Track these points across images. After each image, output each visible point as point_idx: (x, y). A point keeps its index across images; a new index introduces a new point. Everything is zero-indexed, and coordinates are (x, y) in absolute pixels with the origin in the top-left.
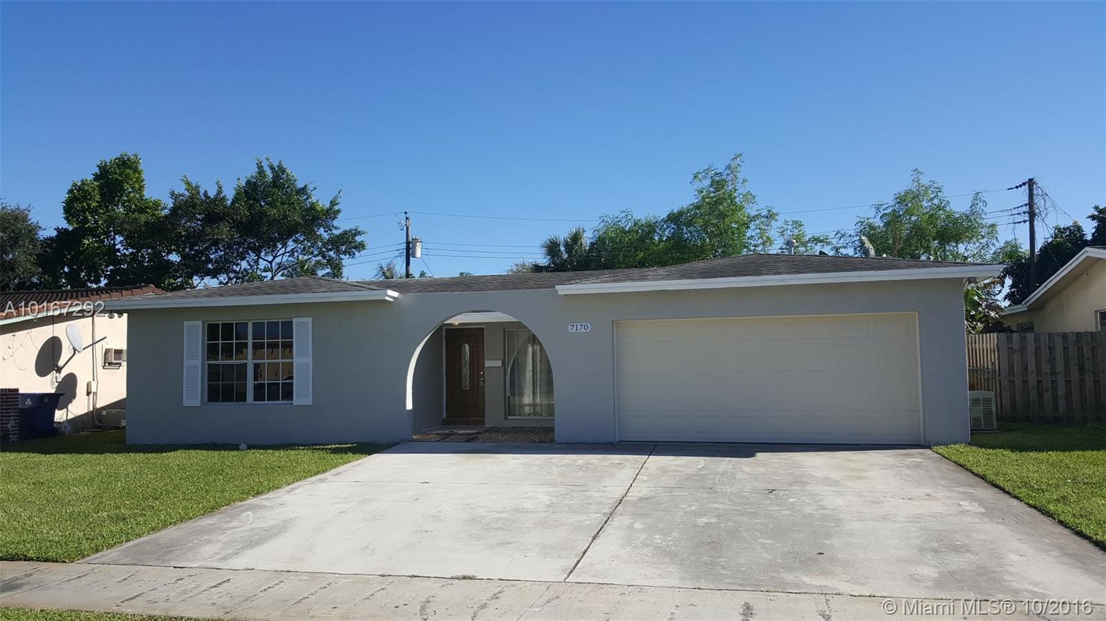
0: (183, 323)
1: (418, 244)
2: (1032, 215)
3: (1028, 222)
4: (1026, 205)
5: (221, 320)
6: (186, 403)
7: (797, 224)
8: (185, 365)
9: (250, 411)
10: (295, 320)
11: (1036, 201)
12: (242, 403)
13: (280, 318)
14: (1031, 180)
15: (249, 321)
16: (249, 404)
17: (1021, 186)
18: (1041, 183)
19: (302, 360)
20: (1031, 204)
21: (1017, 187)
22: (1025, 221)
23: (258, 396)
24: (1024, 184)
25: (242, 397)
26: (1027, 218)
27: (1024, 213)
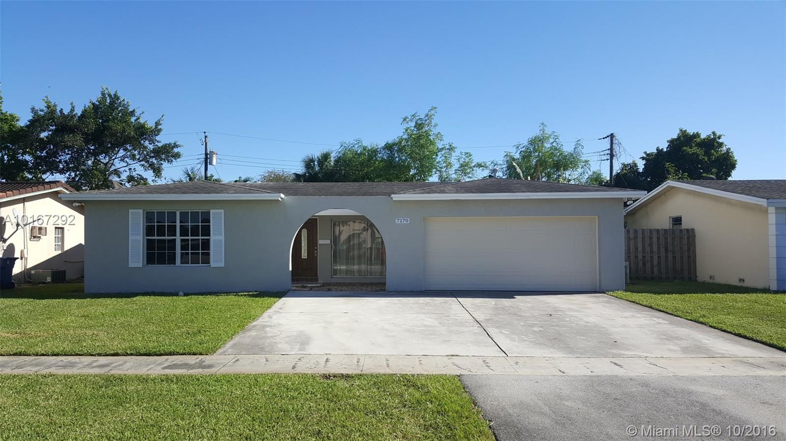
0: (129, 211)
1: (214, 155)
2: (612, 156)
3: (609, 161)
4: (608, 149)
5: (155, 209)
6: (131, 265)
7: (468, 155)
8: (130, 239)
9: (180, 270)
10: (212, 211)
11: (614, 147)
12: (172, 265)
13: (200, 209)
14: (612, 134)
15: (178, 210)
16: (178, 266)
17: (606, 138)
19: (217, 238)
20: (611, 149)
23: (184, 260)
24: (608, 136)
25: (172, 260)
26: (609, 158)
27: (607, 154)
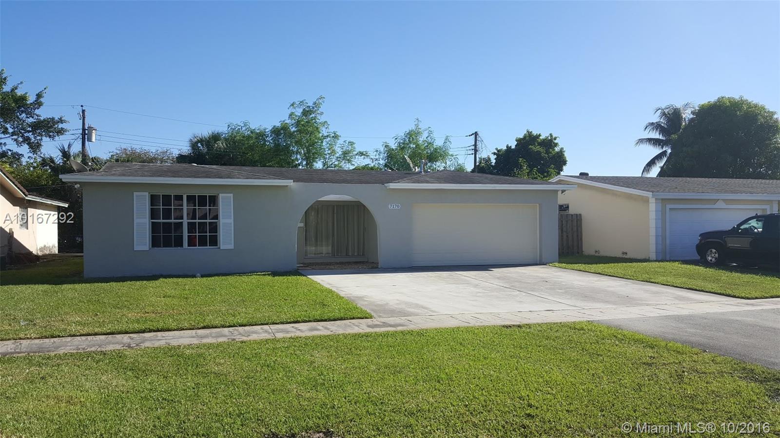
0: (133, 194)
1: (94, 131)
2: (476, 151)
3: (474, 155)
4: (473, 145)
5: (161, 192)
6: (137, 248)
7: (351, 143)
8: (135, 222)
9: (187, 253)
10: (221, 195)
11: (478, 144)
12: (179, 248)
13: (207, 193)
14: (476, 132)
15: (184, 194)
16: (185, 249)
17: (471, 135)
18: (480, 134)
19: (226, 222)
20: (475, 145)
21: (470, 136)
22: (472, 154)
23: (191, 243)
24: (473, 134)
25: (179, 243)
26: (473, 152)
27: (472, 149)
